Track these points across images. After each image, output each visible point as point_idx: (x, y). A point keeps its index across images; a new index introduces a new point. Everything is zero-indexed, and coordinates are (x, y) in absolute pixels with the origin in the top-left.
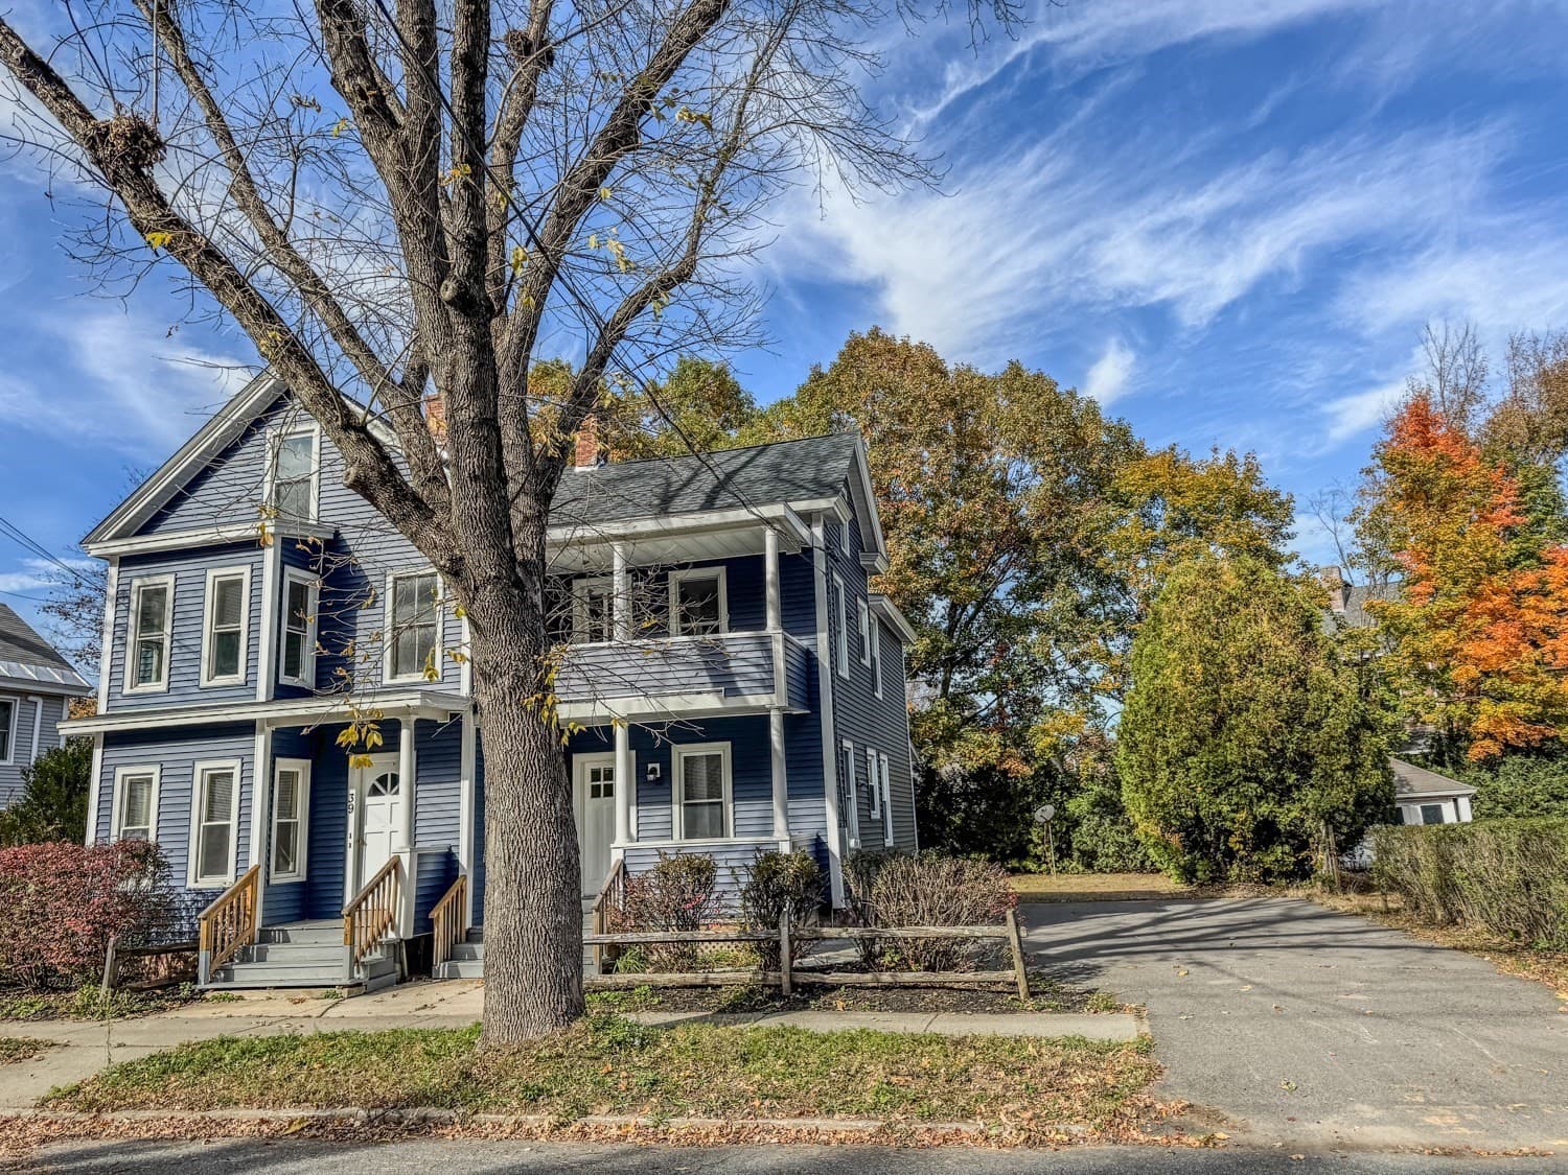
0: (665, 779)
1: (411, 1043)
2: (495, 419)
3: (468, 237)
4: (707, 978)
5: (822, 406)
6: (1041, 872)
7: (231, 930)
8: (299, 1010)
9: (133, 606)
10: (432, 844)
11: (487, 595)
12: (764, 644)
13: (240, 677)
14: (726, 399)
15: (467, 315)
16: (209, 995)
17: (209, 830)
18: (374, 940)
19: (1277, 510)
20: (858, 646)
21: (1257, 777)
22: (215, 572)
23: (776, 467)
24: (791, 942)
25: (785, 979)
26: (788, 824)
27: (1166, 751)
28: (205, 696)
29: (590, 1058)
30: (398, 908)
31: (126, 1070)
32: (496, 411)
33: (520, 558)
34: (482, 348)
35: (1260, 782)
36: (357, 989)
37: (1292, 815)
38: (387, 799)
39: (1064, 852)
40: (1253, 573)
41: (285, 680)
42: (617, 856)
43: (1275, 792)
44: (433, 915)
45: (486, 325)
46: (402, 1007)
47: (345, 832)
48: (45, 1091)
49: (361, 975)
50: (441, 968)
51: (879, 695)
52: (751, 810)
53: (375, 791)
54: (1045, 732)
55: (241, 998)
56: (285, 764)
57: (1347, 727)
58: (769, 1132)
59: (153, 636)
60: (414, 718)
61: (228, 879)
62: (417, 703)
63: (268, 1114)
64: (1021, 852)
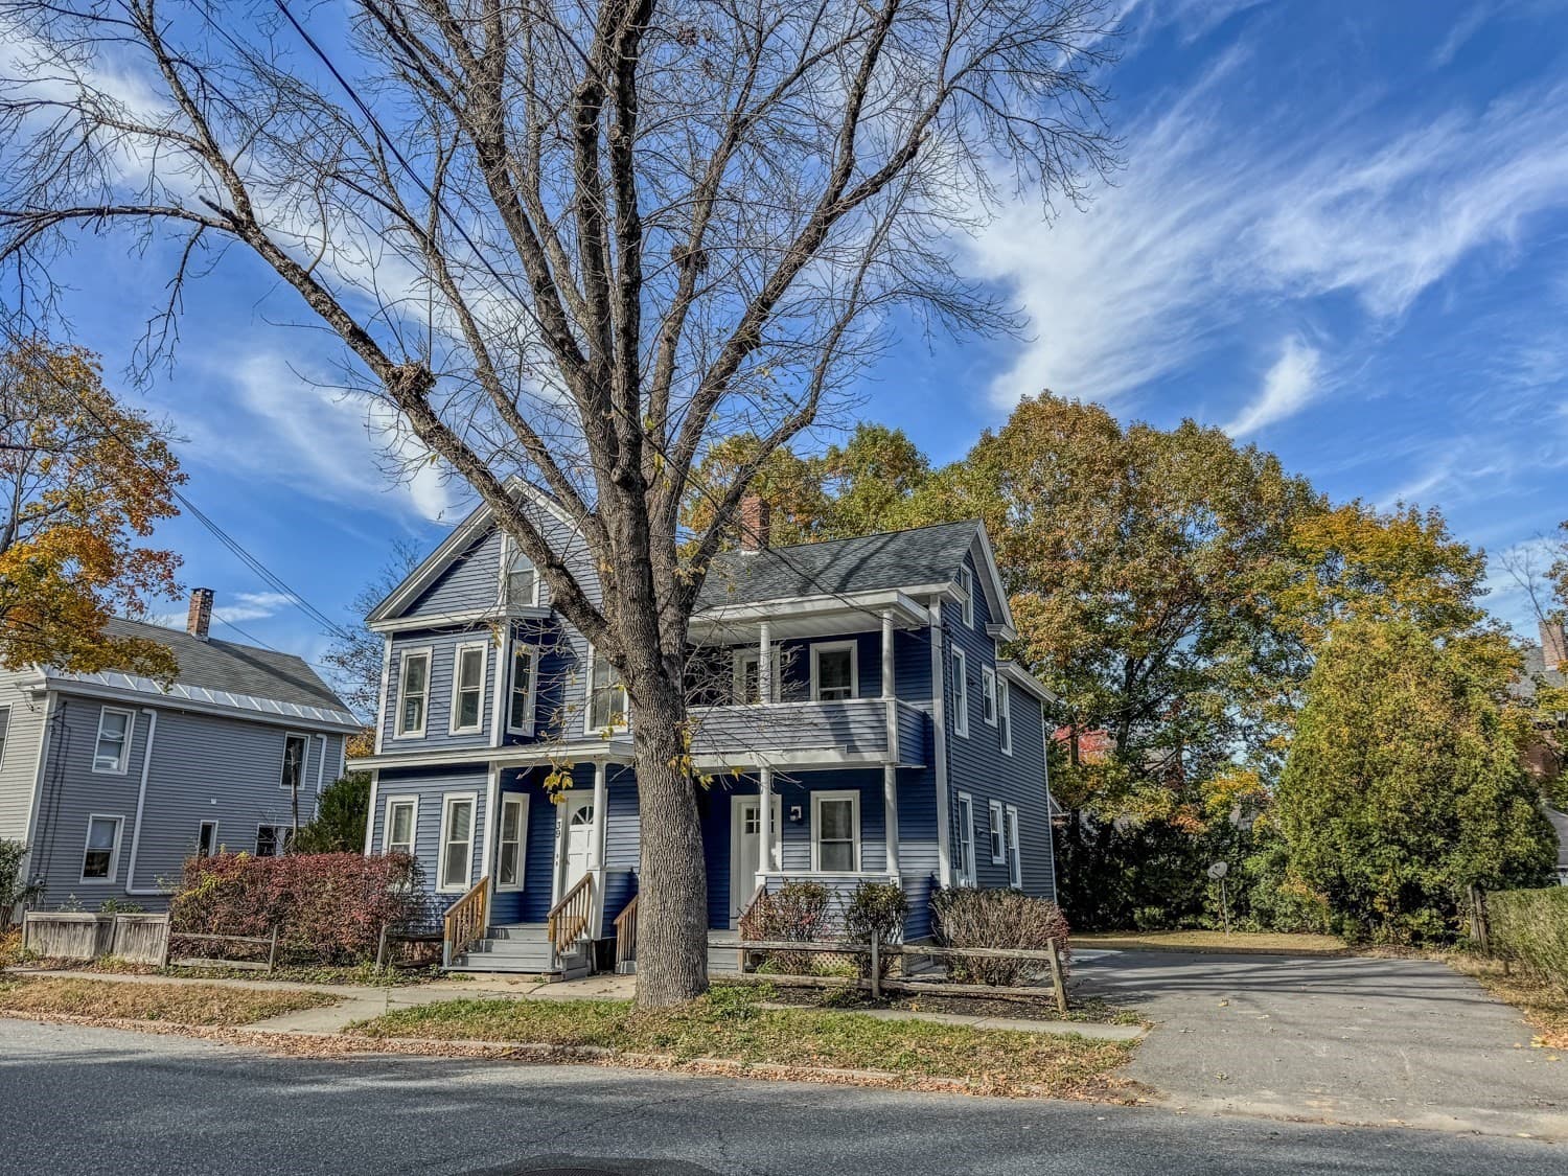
0: (804, 821)
1: (588, 1007)
2: (648, 559)
3: (629, 441)
4: (815, 981)
5: (991, 469)
6: (1217, 929)
7: (467, 927)
8: (514, 988)
9: (402, 671)
10: (620, 865)
11: (641, 682)
12: (877, 711)
13: (478, 728)
14: (903, 461)
15: (628, 491)
16: (450, 975)
17: (453, 847)
18: (571, 939)
19: (1469, 566)
20: (981, 708)
21: (1399, 840)
22: (462, 645)
23: (899, 554)
24: (880, 956)
25: (875, 985)
26: (898, 863)
27: (1309, 811)
28: (452, 742)
29: (707, 1022)
30: (589, 913)
31: (397, 1015)
32: (649, 550)
33: (665, 653)
34: (640, 513)
35: (1403, 844)
36: (557, 976)
37: (1437, 878)
38: (585, 827)
39: (1241, 908)
40: (1403, 638)
41: (512, 730)
42: (760, 882)
43: (1420, 854)
44: (617, 922)
45: (641, 496)
46: (588, 989)
47: (553, 853)
48: (346, 1022)
49: (560, 966)
50: (621, 965)
51: (1008, 752)
52: (874, 848)
53: (577, 821)
54: (1217, 789)
55: (473, 979)
56: (510, 797)
57: (1495, 793)
58: (819, 1076)
59: (415, 694)
60: (605, 763)
61: (465, 887)
62: (607, 751)
63: (489, 1044)
64: (1197, 908)
